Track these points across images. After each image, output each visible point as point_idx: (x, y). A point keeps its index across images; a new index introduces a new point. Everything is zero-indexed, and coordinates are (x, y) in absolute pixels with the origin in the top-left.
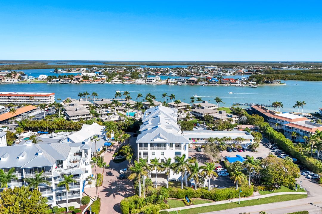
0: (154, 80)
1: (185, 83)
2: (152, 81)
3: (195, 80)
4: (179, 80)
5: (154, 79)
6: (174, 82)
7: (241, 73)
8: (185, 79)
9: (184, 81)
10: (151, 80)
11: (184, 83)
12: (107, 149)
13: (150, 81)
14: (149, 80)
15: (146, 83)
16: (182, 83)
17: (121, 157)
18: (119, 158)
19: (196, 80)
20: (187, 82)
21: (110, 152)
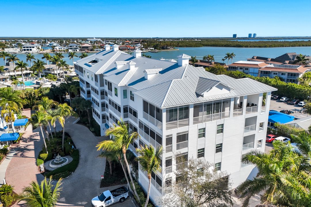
0: (33, 49)
1: (78, 50)
2: (31, 50)
3: (89, 47)
4: (70, 48)
5: (33, 47)
6: (64, 50)
7: (129, 44)
8: (76, 46)
9: (76, 48)
10: (29, 48)
11: (76, 50)
12: (8, 148)
13: (28, 50)
14: (26, 49)
15: (23, 52)
16: (74, 51)
17: (63, 162)
18: (56, 164)
19: (91, 47)
20: (79, 50)
21: (22, 156)
